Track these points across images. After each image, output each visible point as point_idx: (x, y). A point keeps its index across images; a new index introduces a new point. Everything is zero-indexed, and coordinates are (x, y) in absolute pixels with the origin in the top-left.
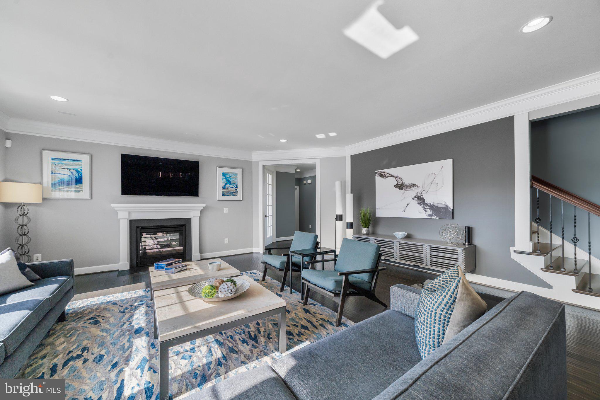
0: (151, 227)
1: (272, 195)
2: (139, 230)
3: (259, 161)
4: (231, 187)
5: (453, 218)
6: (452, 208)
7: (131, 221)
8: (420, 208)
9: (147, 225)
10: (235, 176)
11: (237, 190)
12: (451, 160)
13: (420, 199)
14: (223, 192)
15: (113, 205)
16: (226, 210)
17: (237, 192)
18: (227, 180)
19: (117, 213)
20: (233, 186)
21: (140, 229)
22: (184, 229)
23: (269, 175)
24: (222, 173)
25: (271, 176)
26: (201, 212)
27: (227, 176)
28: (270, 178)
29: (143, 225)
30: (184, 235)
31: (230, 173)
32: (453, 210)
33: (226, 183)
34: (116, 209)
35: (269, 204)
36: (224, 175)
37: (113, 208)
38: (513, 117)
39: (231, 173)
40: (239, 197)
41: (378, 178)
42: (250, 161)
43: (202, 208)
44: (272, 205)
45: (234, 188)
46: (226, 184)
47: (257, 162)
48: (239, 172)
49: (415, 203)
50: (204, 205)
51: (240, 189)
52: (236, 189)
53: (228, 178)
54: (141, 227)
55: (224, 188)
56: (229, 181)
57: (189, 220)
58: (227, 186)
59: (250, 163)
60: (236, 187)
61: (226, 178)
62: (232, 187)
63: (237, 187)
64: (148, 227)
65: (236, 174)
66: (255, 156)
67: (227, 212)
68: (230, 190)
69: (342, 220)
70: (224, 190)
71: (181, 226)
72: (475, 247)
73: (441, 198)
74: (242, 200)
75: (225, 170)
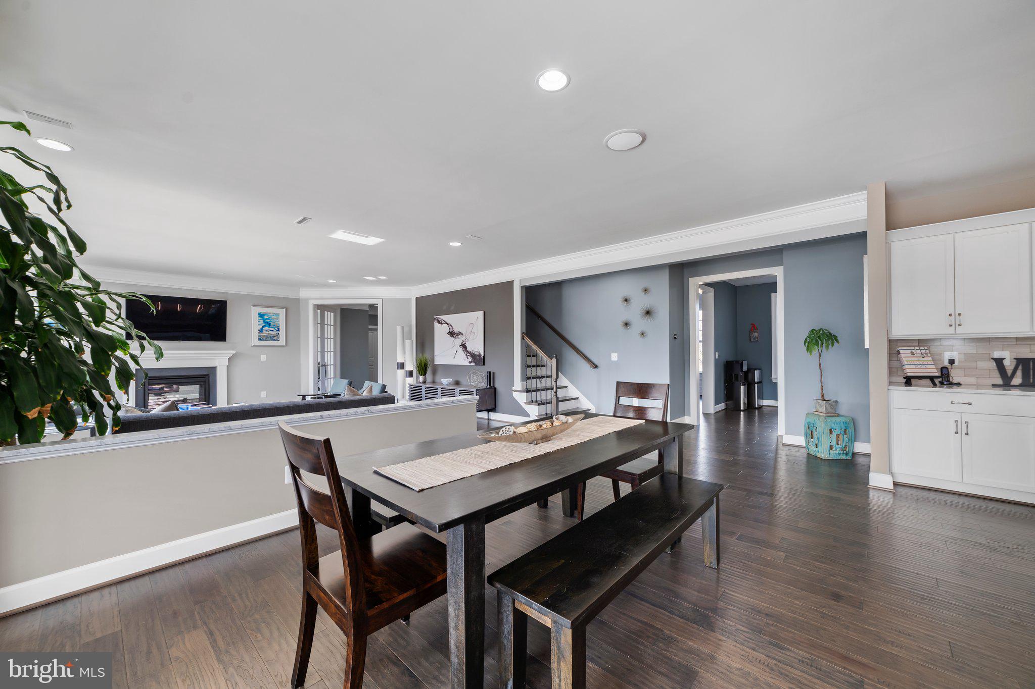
0: (161, 377)
1: (335, 339)
3: (308, 299)
5: (484, 365)
6: (483, 356)
8: (463, 354)
9: (157, 375)
10: (275, 317)
12: (481, 313)
13: (464, 346)
14: (259, 336)
16: (263, 358)
17: (278, 336)
18: (265, 322)
20: (273, 329)
21: (149, 379)
22: (207, 381)
23: (329, 313)
24: (259, 314)
25: (332, 314)
26: (230, 359)
27: (266, 317)
28: (330, 317)
29: (152, 375)
30: (207, 386)
31: (269, 313)
32: (484, 357)
33: (264, 325)
35: (329, 350)
36: (261, 315)
39: (271, 313)
40: (282, 341)
41: (436, 324)
42: (297, 299)
43: (231, 355)
44: (335, 352)
45: (275, 331)
46: (263, 327)
47: (306, 300)
48: (282, 312)
49: (461, 350)
50: (234, 352)
51: (282, 333)
52: (278, 332)
53: (267, 319)
55: (261, 331)
56: (267, 323)
57: (214, 368)
58: (265, 328)
59: (297, 301)
61: (263, 320)
62: (272, 331)
63: (278, 330)
64: (159, 377)
65: (277, 315)
66: (304, 293)
67: (265, 360)
68: (268, 334)
69: (403, 368)
70: (261, 334)
71: (203, 376)
72: (495, 388)
73: (477, 346)
74: (286, 345)
75: (263, 310)
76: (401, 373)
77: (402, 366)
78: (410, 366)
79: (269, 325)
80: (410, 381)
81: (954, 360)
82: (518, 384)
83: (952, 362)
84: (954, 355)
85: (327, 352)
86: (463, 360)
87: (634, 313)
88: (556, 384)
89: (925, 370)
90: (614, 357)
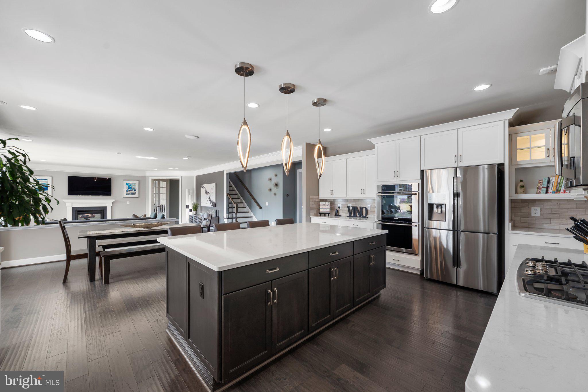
0: (83, 210)
5: (216, 207)
6: (215, 203)
7: (73, 208)
8: (209, 202)
9: (81, 209)
10: (134, 185)
12: (215, 184)
13: (209, 198)
15: (63, 200)
16: (128, 203)
17: (135, 193)
19: (65, 204)
20: (133, 190)
21: (78, 212)
22: (103, 212)
23: (163, 182)
25: (165, 183)
26: (112, 203)
27: (129, 185)
28: (163, 184)
29: (80, 209)
30: (103, 215)
34: (65, 202)
36: (127, 184)
37: (64, 201)
38: (224, 171)
39: (132, 183)
40: (137, 195)
41: (202, 188)
43: (113, 201)
44: (166, 200)
46: (129, 189)
47: (148, 177)
48: (137, 183)
49: (209, 200)
50: (115, 200)
51: (137, 191)
54: (78, 210)
55: (127, 191)
56: (130, 187)
57: (106, 207)
58: (129, 190)
59: (144, 178)
61: (128, 186)
63: (135, 190)
66: (147, 174)
67: (129, 204)
68: (131, 192)
69: (188, 208)
70: (127, 192)
71: (101, 211)
72: (219, 217)
73: (213, 199)
74: (139, 197)
75: (128, 182)
76: (188, 210)
77: (188, 207)
78: (191, 207)
79: (131, 188)
80: (191, 214)
81: (340, 207)
82: (225, 216)
83: (339, 208)
84: (340, 205)
85: (162, 200)
86: (209, 205)
87: (271, 185)
88: (237, 215)
89: (326, 211)
90: (267, 204)
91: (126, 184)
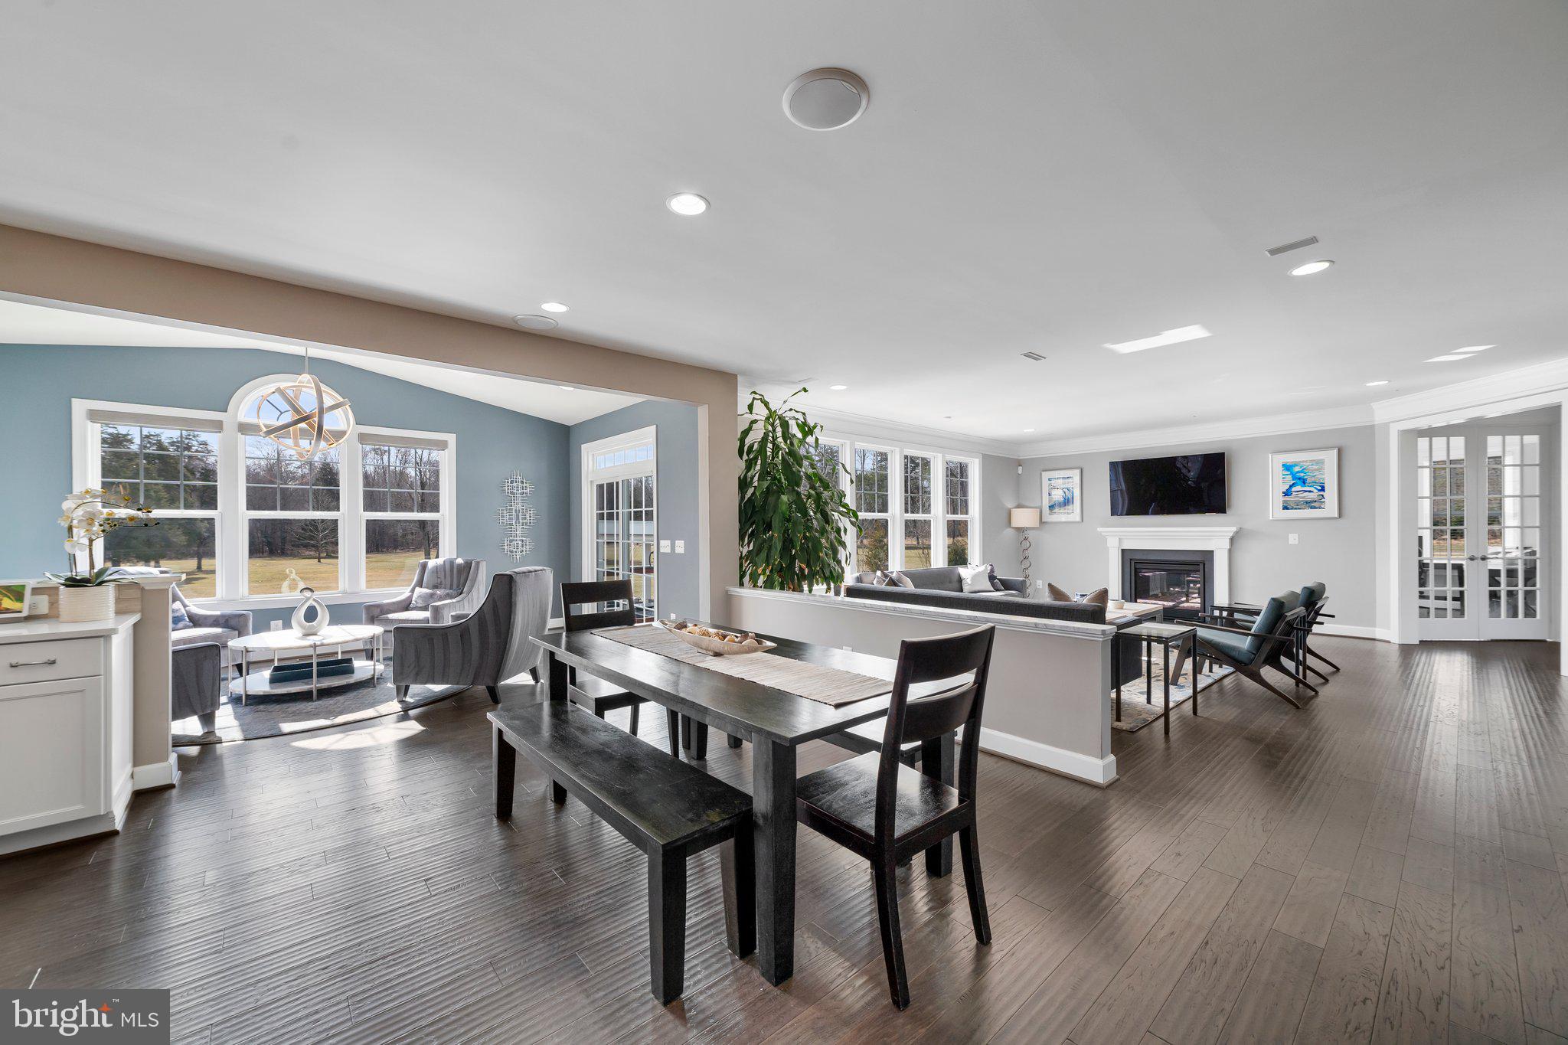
0: (1149, 560)
2: (1133, 562)
3: (1389, 423)
4: (1306, 491)
7: (1123, 551)
9: (1143, 558)
10: (1316, 467)
11: (1322, 495)
14: (1284, 502)
15: (1099, 530)
16: (1293, 538)
17: (1323, 500)
18: (1294, 478)
19: (1105, 540)
20: (1312, 489)
21: (1135, 563)
22: (1202, 569)
24: (1283, 465)
26: (1232, 540)
27: (1297, 469)
29: (1138, 557)
30: (1202, 580)
31: (1303, 462)
33: (1293, 484)
34: (1103, 534)
36: (1287, 467)
39: (1306, 461)
40: (1330, 508)
42: (1366, 427)
43: (1231, 534)
45: (1316, 491)
46: (1292, 486)
47: (1386, 426)
48: (1330, 458)
50: (1239, 530)
51: (1331, 494)
52: (1322, 493)
53: (1298, 472)
54: (1136, 560)
55: (1287, 494)
56: (1301, 479)
57: (1209, 553)
58: (1295, 489)
59: (1368, 433)
60: (1320, 490)
61: (1292, 474)
62: (1310, 491)
63: (1323, 489)
65: (1321, 462)
66: (1382, 413)
67: (1296, 542)
68: (1304, 497)
70: (1287, 499)
71: (1196, 564)
74: (1340, 515)
75: (1290, 458)
79: (1304, 481)
91: (1281, 468)
